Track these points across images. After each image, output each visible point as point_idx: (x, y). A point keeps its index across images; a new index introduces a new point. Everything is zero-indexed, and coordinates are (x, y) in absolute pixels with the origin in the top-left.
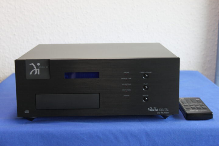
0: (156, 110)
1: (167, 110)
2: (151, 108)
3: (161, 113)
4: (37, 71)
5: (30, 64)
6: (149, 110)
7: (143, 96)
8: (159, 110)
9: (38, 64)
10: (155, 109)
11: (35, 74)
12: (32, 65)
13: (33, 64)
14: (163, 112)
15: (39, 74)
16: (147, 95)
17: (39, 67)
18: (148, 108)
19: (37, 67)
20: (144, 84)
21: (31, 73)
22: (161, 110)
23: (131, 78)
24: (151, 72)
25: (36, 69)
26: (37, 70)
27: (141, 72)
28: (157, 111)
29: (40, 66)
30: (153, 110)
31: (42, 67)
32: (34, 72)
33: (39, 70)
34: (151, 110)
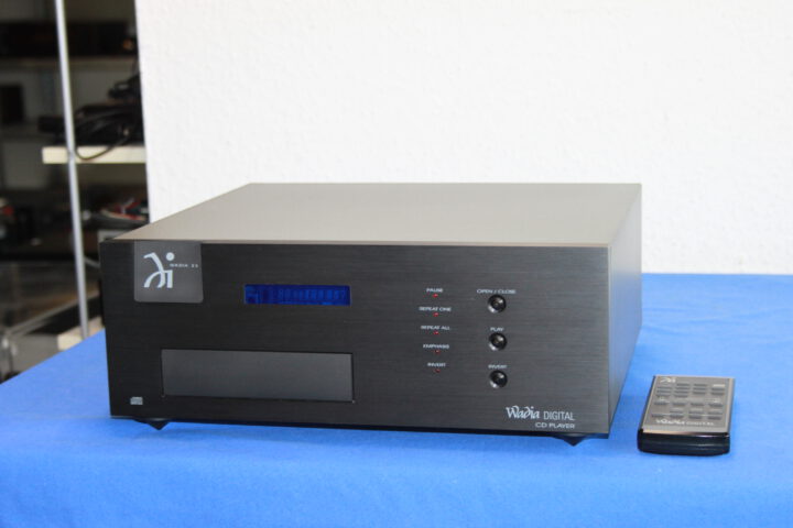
0: (533, 417)
1: (569, 416)
2: (515, 409)
3: (550, 425)
4: (166, 278)
5: (146, 257)
6: (510, 415)
7: (490, 366)
8: (541, 415)
9: (170, 256)
10: (530, 412)
11: (161, 285)
12: (151, 259)
13: (153, 256)
14: (557, 422)
15: (170, 285)
16: (503, 367)
17: (172, 265)
18: (508, 409)
19: (166, 265)
20: (492, 329)
21: (147, 284)
22: (550, 415)
23: (449, 309)
24: (512, 292)
25: (161, 271)
26: (166, 275)
27: (482, 291)
28: (536, 420)
29: (172, 262)
30: (524, 416)
31: (180, 265)
32: (157, 279)
33: (170, 273)
34: (514, 413)
